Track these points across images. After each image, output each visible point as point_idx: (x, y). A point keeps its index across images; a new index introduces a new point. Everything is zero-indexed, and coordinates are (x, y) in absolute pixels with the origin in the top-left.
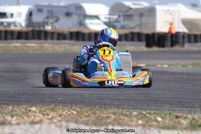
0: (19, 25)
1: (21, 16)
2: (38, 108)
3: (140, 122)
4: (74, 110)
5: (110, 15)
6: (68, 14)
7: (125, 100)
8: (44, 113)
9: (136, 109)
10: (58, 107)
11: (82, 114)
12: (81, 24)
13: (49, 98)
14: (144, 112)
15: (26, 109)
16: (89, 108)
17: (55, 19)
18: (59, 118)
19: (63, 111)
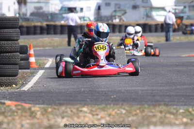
0: (88, 19)
1: (90, 10)
2: (90, 108)
3: (185, 120)
4: (124, 109)
5: (176, 6)
6: (135, 7)
7: (176, 96)
8: (94, 113)
9: (185, 105)
10: (109, 106)
11: (130, 113)
12: (148, 16)
13: (104, 96)
14: (191, 110)
15: (77, 109)
16: (139, 106)
17: (123, 12)
18: (108, 119)
19: (113, 110)
